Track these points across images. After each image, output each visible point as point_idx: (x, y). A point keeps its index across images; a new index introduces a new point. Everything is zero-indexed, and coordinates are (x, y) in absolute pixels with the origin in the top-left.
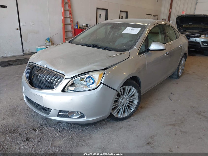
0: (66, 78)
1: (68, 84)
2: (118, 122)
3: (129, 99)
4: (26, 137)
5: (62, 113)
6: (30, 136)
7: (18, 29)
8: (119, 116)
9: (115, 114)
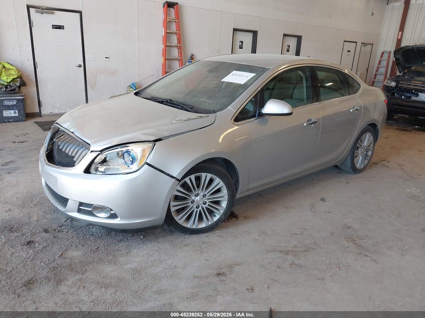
0: (92, 151)
1: (96, 161)
2: (187, 236)
3: (209, 196)
4: (29, 239)
5: (83, 207)
6: (37, 239)
7: (80, 66)
8: (189, 225)
9: (180, 219)
